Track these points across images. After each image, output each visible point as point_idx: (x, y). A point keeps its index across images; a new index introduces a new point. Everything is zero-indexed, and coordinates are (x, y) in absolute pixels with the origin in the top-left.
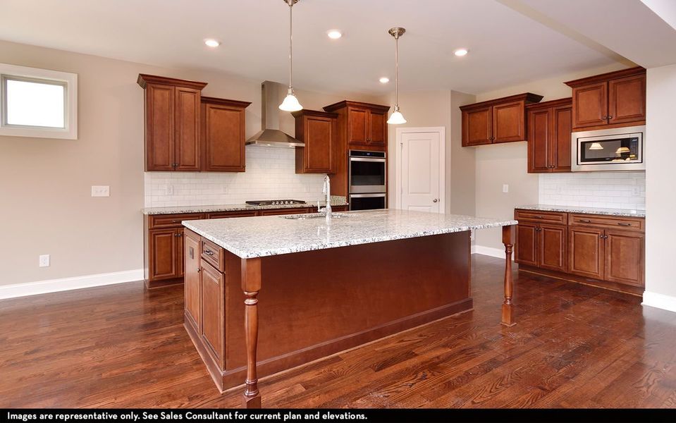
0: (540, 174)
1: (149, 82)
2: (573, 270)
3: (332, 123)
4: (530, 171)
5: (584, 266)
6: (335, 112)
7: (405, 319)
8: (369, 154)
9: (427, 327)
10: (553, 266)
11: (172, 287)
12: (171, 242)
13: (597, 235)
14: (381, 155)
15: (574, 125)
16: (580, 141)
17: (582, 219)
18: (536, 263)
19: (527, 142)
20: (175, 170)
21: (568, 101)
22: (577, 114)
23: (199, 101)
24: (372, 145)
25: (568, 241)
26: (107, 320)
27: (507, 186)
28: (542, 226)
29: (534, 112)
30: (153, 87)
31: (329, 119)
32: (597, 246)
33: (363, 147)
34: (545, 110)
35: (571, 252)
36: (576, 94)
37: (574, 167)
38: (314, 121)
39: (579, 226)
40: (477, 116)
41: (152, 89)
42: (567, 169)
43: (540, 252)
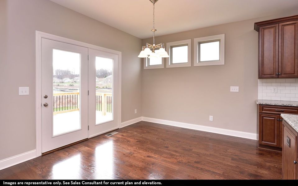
1: (260, 26)
11: (274, 152)
12: (274, 124)
20: (278, 78)
26: (232, 159)
30: (263, 28)
41: (263, 30)
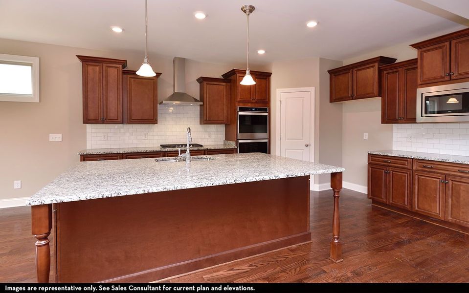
0: (393, 125)
2: (416, 209)
3: (226, 87)
4: (383, 122)
5: (427, 207)
6: (229, 78)
7: (239, 249)
8: (254, 109)
9: (260, 257)
10: (400, 204)
13: (438, 180)
14: (265, 110)
15: (419, 82)
16: (424, 96)
17: (425, 165)
18: (385, 200)
19: (380, 98)
20: (103, 123)
21: (414, 61)
22: (422, 72)
23: (121, 73)
24: (257, 102)
25: (413, 184)
27: (367, 134)
28: (390, 169)
29: (388, 72)
31: (224, 84)
32: (438, 190)
33: (249, 104)
34: (395, 70)
35: (415, 193)
36: (421, 55)
37: (419, 118)
38: (211, 86)
39: (422, 171)
40: (341, 77)
42: (413, 120)
43: (389, 191)
